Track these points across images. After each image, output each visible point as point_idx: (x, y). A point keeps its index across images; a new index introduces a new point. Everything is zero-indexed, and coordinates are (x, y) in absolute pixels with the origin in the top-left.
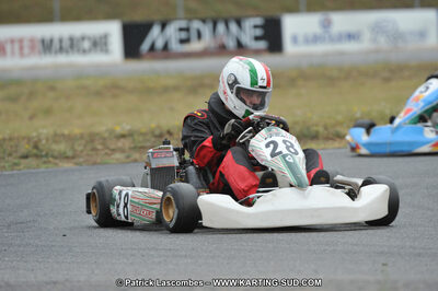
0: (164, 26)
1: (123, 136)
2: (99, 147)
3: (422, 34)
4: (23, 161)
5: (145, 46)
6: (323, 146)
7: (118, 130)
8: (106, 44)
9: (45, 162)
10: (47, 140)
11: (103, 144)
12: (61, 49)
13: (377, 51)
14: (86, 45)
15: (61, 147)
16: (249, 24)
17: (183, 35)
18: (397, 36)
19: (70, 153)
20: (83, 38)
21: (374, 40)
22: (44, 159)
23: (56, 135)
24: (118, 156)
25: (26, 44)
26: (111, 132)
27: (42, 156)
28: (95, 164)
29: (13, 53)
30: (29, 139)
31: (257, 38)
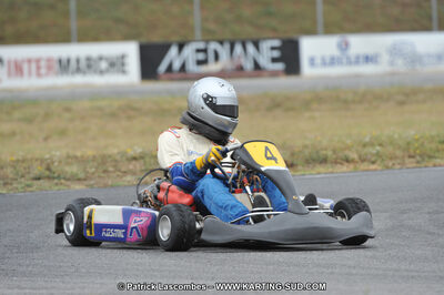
0: (181, 47)
1: (135, 159)
2: (111, 169)
3: (439, 57)
4: (35, 182)
5: (162, 68)
6: (330, 170)
7: (131, 153)
8: (123, 64)
9: (57, 184)
10: (60, 162)
11: (115, 166)
12: (78, 70)
13: (393, 74)
14: (104, 65)
15: (73, 169)
16: (266, 45)
17: (201, 56)
18: (415, 59)
19: (82, 176)
20: (101, 58)
21: (392, 63)
22: (56, 181)
23: (68, 157)
24: (129, 178)
25: (43, 64)
26: (123, 154)
27: (54, 178)
28: (106, 186)
29: (30, 73)
30: (42, 161)
31: (274, 60)
